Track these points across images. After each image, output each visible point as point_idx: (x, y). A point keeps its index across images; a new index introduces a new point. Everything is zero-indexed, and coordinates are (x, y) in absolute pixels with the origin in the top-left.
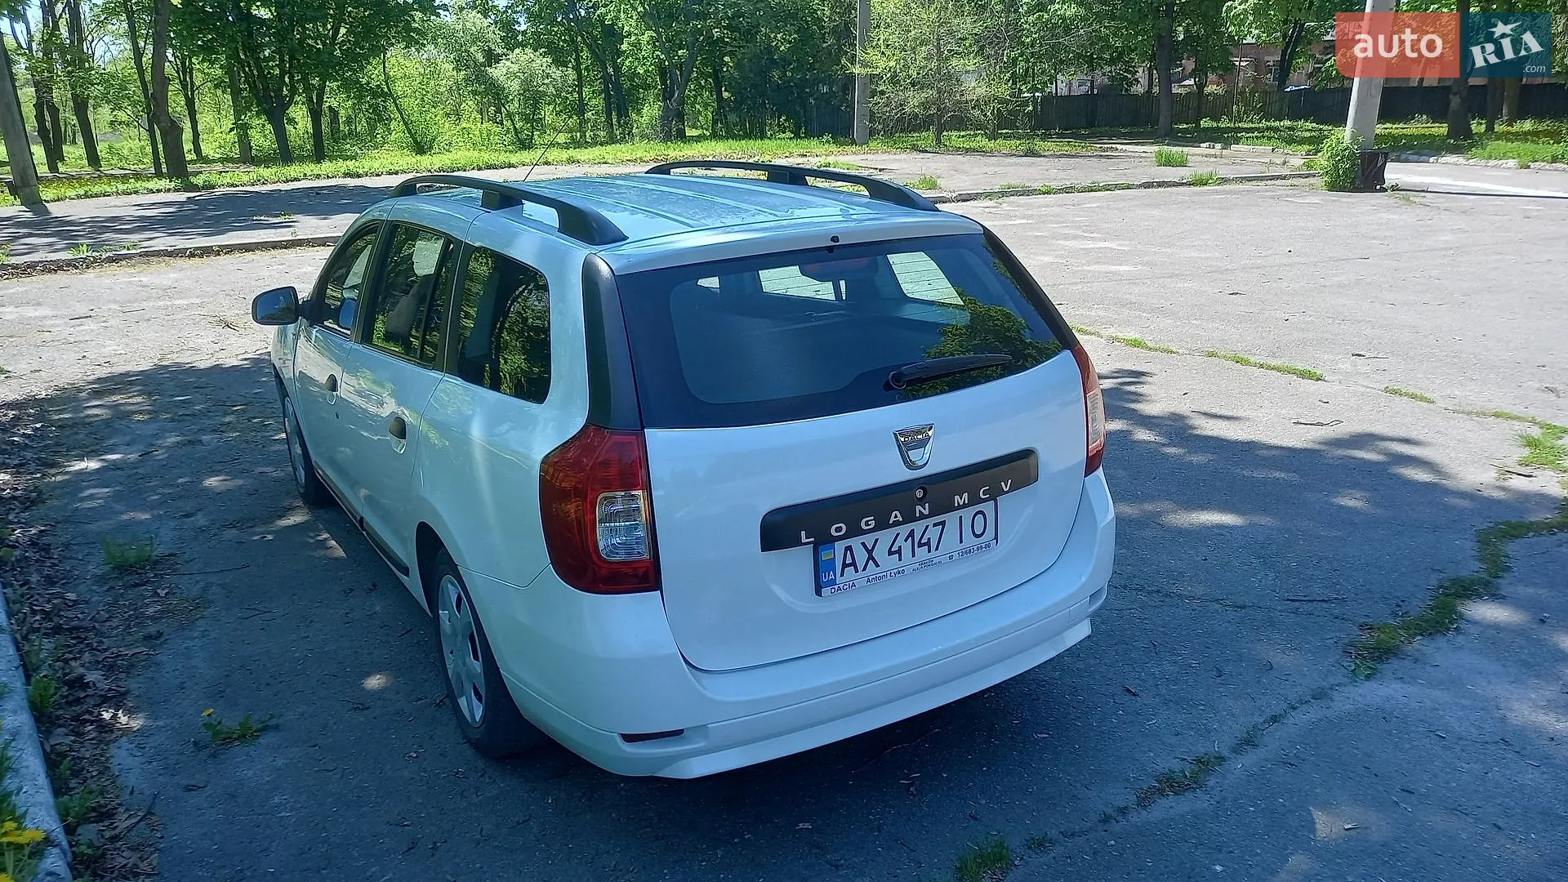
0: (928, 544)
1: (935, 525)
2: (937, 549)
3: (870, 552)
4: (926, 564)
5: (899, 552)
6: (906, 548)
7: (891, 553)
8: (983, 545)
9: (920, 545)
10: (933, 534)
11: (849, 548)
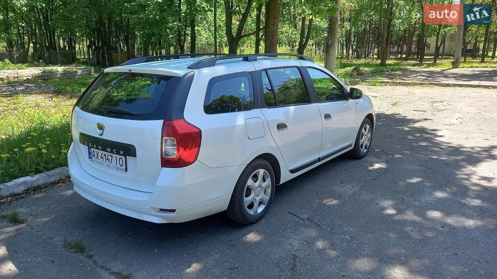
0: (109, 160)
1: (110, 155)
2: (111, 163)
3: (97, 154)
4: (108, 166)
5: (103, 158)
6: (104, 157)
7: (101, 158)
8: (122, 169)
9: (107, 160)
10: (110, 158)
11: (93, 151)
